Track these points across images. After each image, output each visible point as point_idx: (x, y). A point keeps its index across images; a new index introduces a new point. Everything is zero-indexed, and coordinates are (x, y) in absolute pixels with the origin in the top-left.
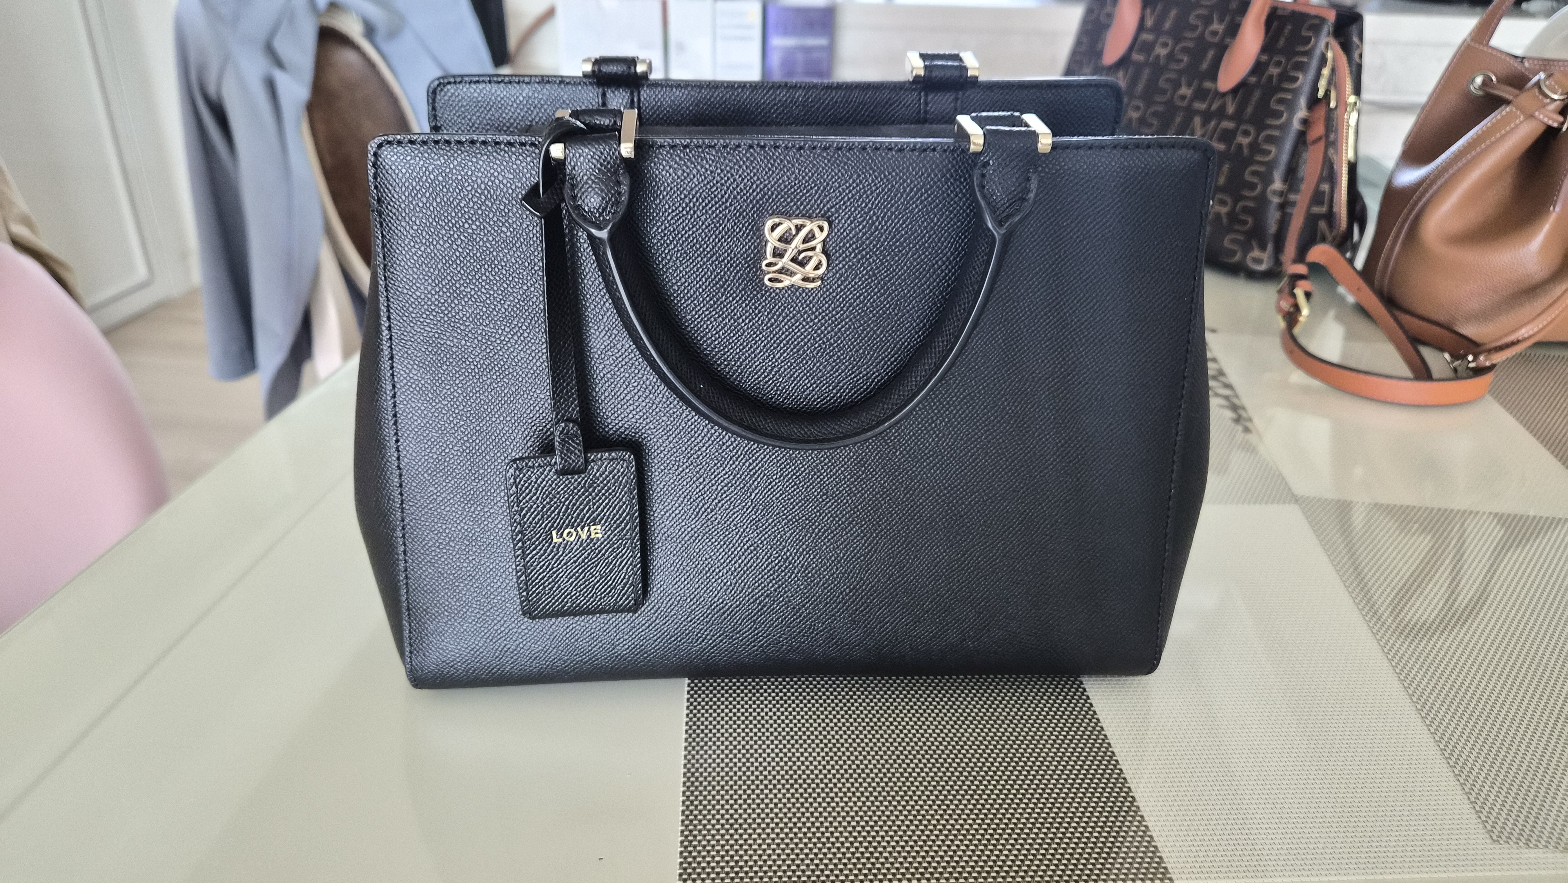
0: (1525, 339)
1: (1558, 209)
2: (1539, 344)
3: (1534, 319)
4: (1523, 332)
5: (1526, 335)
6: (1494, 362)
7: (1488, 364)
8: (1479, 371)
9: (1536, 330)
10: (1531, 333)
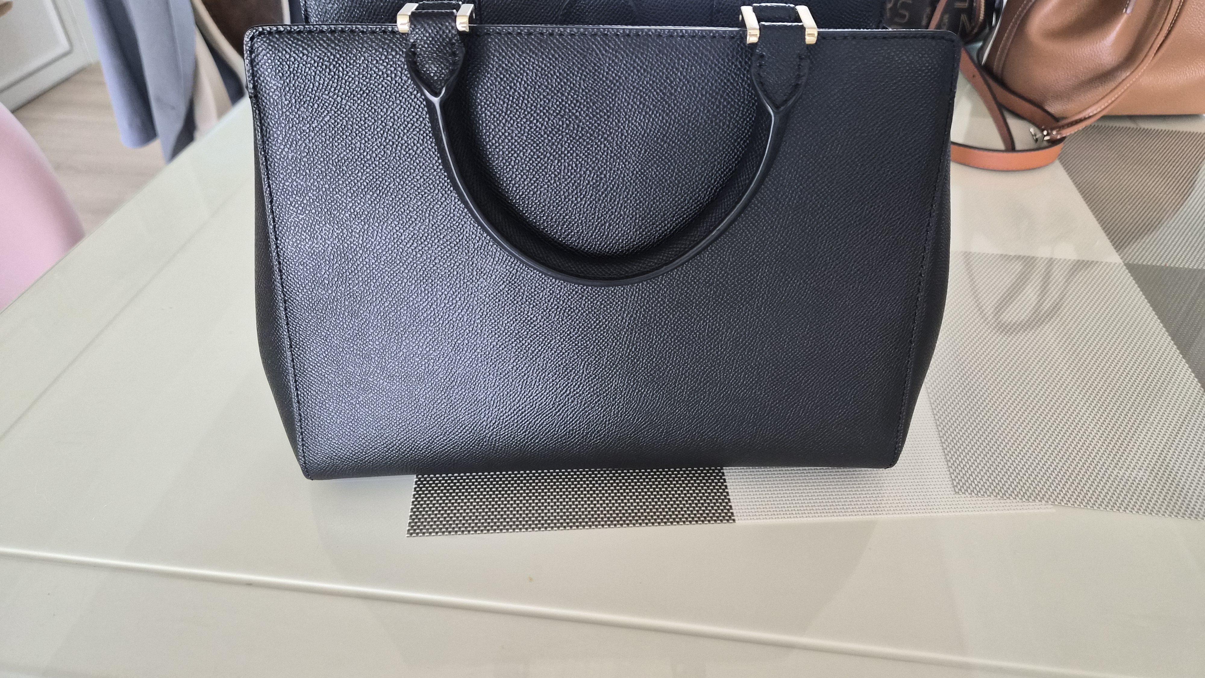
0: (1090, 117)
1: (1129, 11)
2: (1105, 118)
3: (1098, 102)
4: (1090, 112)
5: (1091, 114)
6: (1064, 136)
7: (1059, 137)
8: (1054, 142)
9: (1099, 110)
10: (1095, 112)
